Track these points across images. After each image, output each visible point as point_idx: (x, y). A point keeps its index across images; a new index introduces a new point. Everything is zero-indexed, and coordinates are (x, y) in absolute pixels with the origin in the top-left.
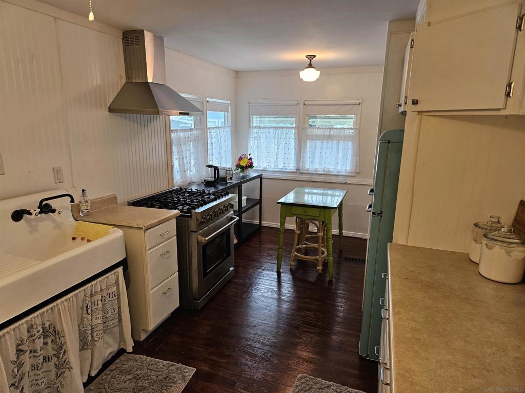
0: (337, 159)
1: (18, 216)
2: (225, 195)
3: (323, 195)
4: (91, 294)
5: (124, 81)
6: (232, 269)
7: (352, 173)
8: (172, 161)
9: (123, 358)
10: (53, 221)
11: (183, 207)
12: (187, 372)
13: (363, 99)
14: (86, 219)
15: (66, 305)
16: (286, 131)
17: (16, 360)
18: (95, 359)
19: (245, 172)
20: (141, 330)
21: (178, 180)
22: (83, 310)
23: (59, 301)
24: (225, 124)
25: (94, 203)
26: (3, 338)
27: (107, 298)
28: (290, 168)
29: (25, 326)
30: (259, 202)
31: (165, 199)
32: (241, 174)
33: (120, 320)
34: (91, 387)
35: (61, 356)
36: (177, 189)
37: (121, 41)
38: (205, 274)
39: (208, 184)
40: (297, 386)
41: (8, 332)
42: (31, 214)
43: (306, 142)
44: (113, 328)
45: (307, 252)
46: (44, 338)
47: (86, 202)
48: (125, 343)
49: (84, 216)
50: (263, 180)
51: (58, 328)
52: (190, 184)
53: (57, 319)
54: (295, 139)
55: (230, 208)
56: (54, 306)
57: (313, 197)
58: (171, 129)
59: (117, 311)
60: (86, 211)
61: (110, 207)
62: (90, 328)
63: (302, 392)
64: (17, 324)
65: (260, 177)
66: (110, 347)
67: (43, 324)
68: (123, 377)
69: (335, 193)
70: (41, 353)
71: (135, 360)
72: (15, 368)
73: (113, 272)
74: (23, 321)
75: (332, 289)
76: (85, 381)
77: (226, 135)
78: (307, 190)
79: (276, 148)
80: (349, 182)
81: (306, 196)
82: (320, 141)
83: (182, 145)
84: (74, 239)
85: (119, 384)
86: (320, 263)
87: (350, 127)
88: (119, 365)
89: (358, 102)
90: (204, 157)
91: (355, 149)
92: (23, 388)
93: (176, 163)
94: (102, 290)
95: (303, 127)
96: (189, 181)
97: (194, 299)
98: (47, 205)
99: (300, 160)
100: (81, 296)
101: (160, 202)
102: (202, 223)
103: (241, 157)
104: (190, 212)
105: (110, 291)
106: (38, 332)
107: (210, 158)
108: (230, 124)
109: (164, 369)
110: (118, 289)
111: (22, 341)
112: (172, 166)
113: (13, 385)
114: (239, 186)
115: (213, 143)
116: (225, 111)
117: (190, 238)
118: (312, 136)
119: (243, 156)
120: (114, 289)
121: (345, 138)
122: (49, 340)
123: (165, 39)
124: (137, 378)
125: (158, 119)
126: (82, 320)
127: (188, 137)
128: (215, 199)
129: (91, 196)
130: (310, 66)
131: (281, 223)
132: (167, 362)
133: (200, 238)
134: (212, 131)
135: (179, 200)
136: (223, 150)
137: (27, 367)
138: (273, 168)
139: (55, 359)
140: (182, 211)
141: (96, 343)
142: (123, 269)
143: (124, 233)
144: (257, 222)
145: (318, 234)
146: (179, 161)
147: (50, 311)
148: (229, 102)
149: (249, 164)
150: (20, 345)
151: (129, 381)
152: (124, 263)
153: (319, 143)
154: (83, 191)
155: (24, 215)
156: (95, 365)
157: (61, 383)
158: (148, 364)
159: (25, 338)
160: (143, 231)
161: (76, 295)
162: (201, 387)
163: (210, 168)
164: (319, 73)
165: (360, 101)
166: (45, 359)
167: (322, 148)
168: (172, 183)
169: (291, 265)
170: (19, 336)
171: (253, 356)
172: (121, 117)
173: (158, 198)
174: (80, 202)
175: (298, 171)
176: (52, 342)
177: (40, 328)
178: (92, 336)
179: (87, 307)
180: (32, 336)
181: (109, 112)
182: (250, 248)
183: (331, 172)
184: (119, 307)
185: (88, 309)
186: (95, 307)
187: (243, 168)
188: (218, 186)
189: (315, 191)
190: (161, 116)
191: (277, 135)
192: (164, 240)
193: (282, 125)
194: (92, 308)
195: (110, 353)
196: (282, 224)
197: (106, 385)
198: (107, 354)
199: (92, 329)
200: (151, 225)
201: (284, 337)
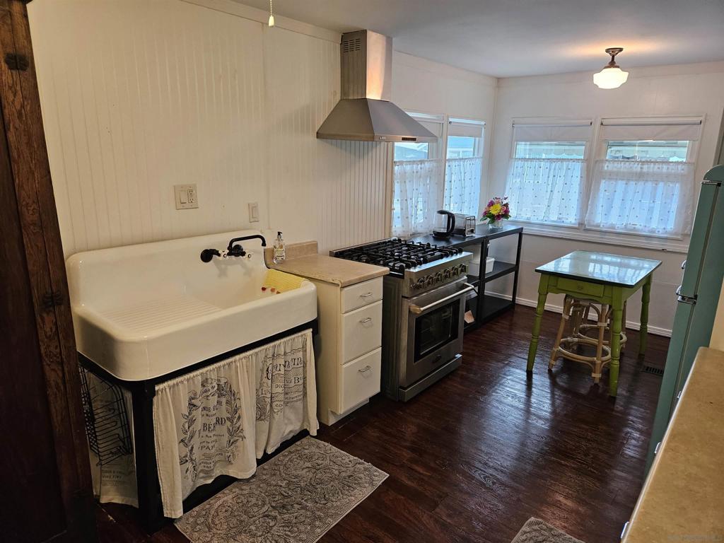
0: (651, 210)
1: (207, 255)
2: (456, 253)
3: (620, 265)
4: (273, 355)
5: (338, 98)
6: (459, 356)
7: (676, 234)
8: (392, 202)
9: (305, 440)
10: (244, 266)
11: (394, 264)
12: (376, 476)
13: (706, 115)
14: (279, 268)
15: (245, 363)
16: (568, 166)
17: (187, 414)
18: (272, 435)
19: (496, 223)
20: (330, 412)
21: (398, 229)
22: (263, 373)
23: (237, 357)
24: (474, 155)
25: (290, 250)
26: (176, 387)
27: (292, 364)
28: (568, 221)
29: (200, 378)
30: (515, 268)
31: (375, 252)
32: (490, 227)
33: (305, 394)
34: (265, 465)
35: (235, 421)
36: (395, 240)
37: (338, 46)
38: (418, 357)
39: (438, 236)
40: (525, 532)
41: (182, 382)
42: (219, 255)
43: (599, 183)
44: (297, 401)
45: (581, 349)
46: (219, 397)
47: (281, 247)
48: (309, 424)
49: (278, 263)
50: (523, 236)
51: (234, 388)
52: (414, 235)
53: (234, 378)
54: (581, 177)
55: (462, 271)
56: (232, 362)
57: (603, 268)
58: (395, 160)
59: (301, 382)
60: (280, 258)
61: (309, 255)
62: (269, 395)
63: (532, 542)
64: (191, 375)
65: (520, 232)
66: (292, 423)
67: (219, 380)
68: (302, 462)
69: (641, 265)
70: (214, 412)
71: (318, 447)
72: (186, 422)
73: (300, 334)
74: (198, 372)
75: (613, 410)
76: (260, 457)
77: (474, 169)
78: (594, 257)
79: (549, 190)
80: (669, 248)
81: (592, 265)
82: (624, 182)
83: (407, 181)
84: (264, 289)
85: (295, 470)
86: (598, 368)
87: (680, 160)
88: (299, 448)
89: (697, 120)
90: (437, 200)
91: (684, 195)
92: (192, 448)
93: (397, 206)
94: (285, 354)
95: (597, 159)
96: (413, 231)
97: (401, 387)
98: (238, 247)
99: (587, 210)
100: (262, 356)
101: (368, 255)
102: (417, 287)
103: (492, 201)
104: (403, 272)
105: (294, 357)
106: (213, 388)
107: (446, 201)
108: (481, 154)
109: (350, 466)
110: (305, 355)
111: (195, 394)
112: (392, 209)
113: (182, 441)
114: (483, 242)
115: (453, 181)
116: (475, 136)
117: (400, 305)
118: (611, 173)
119: (495, 201)
120: (300, 355)
121: (668, 178)
122: (224, 400)
123: (394, 39)
124: (315, 468)
125: (378, 147)
126: (261, 385)
127: (417, 172)
128: (441, 257)
129: (287, 241)
130: (612, 64)
131: (539, 302)
132: (355, 458)
133: (414, 307)
134: (453, 164)
135: (393, 255)
136: (467, 190)
137: (198, 425)
138: (542, 220)
139: (228, 423)
140: (392, 269)
141: (275, 415)
142: (312, 332)
143: (317, 288)
144: (509, 297)
145: (599, 324)
146: (401, 204)
147: (227, 366)
148: (483, 123)
149: (502, 213)
150: (193, 399)
151: (307, 470)
152: (314, 325)
153: (621, 185)
154: (279, 233)
155: (214, 256)
156: (272, 441)
157: (233, 453)
158: (331, 454)
159: (199, 393)
160: (339, 288)
161: (257, 353)
162: (391, 498)
163: (443, 215)
164: (626, 74)
165: (701, 119)
166: (218, 421)
167: (625, 192)
168: (390, 232)
169: (550, 366)
170: (192, 388)
171: (469, 477)
172: (332, 144)
173: (368, 250)
174: (275, 247)
175: (581, 226)
176: (227, 403)
177: (215, 384)
178: (271, 406)
179: (267, 370)
180: (206, 391)
181: (317, 137)
182: (492, 332)
183: (638, 230)
184: (305, 378)
185: (268, 373)
186: (277, 372)
187: (494, 218)
188: (451, 240)
189: (608, 259)
190: (382, 143)
191: (552, 170)
192: (364, 303)
193: (564, 156)
194: (273, 372)
195: (291, 432)
196: (542, 301)
197: (282, 467)
198: (287, 431)
199: (271, 397)
200: (350, 281)
201: (518, 462)
